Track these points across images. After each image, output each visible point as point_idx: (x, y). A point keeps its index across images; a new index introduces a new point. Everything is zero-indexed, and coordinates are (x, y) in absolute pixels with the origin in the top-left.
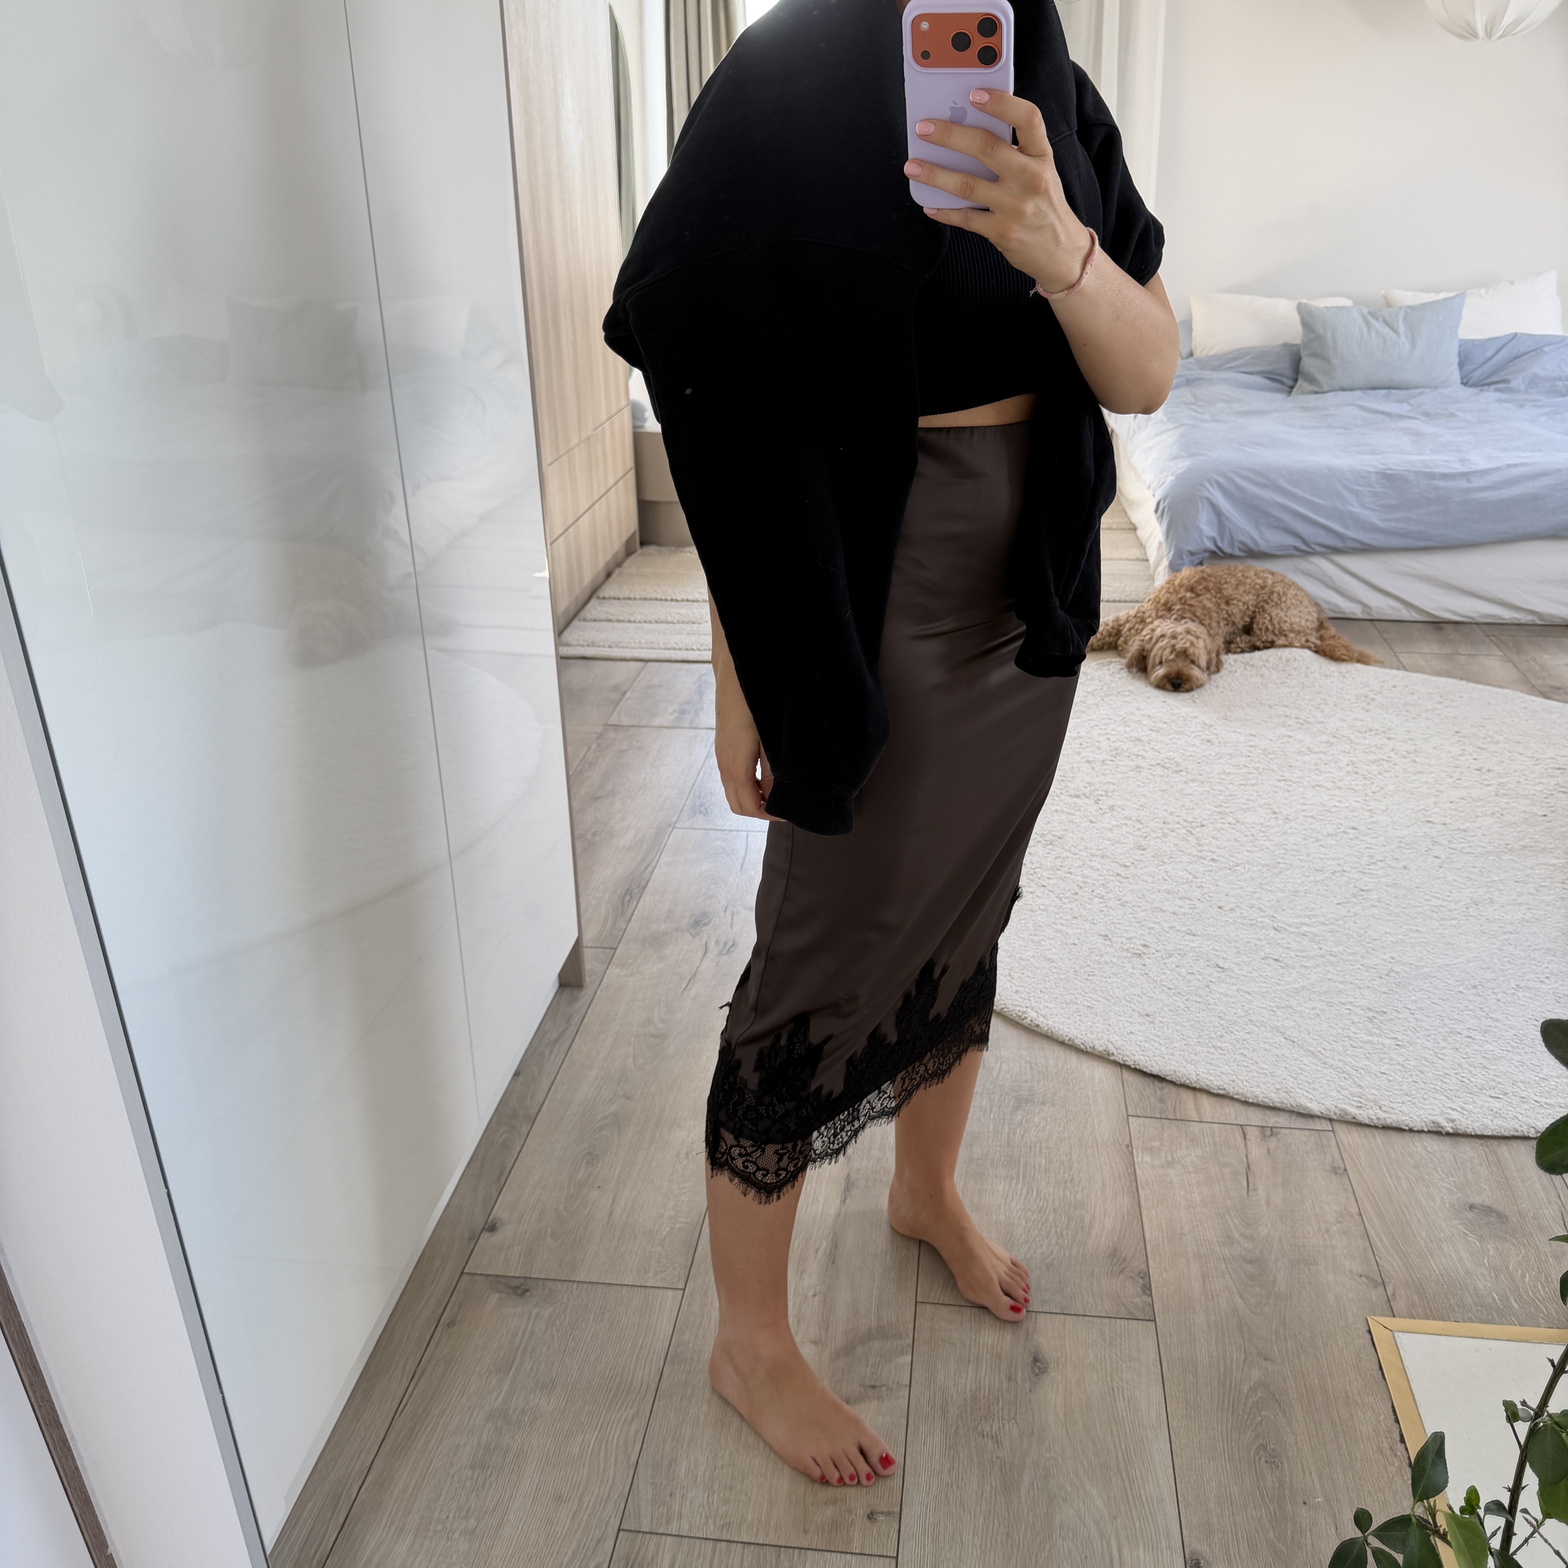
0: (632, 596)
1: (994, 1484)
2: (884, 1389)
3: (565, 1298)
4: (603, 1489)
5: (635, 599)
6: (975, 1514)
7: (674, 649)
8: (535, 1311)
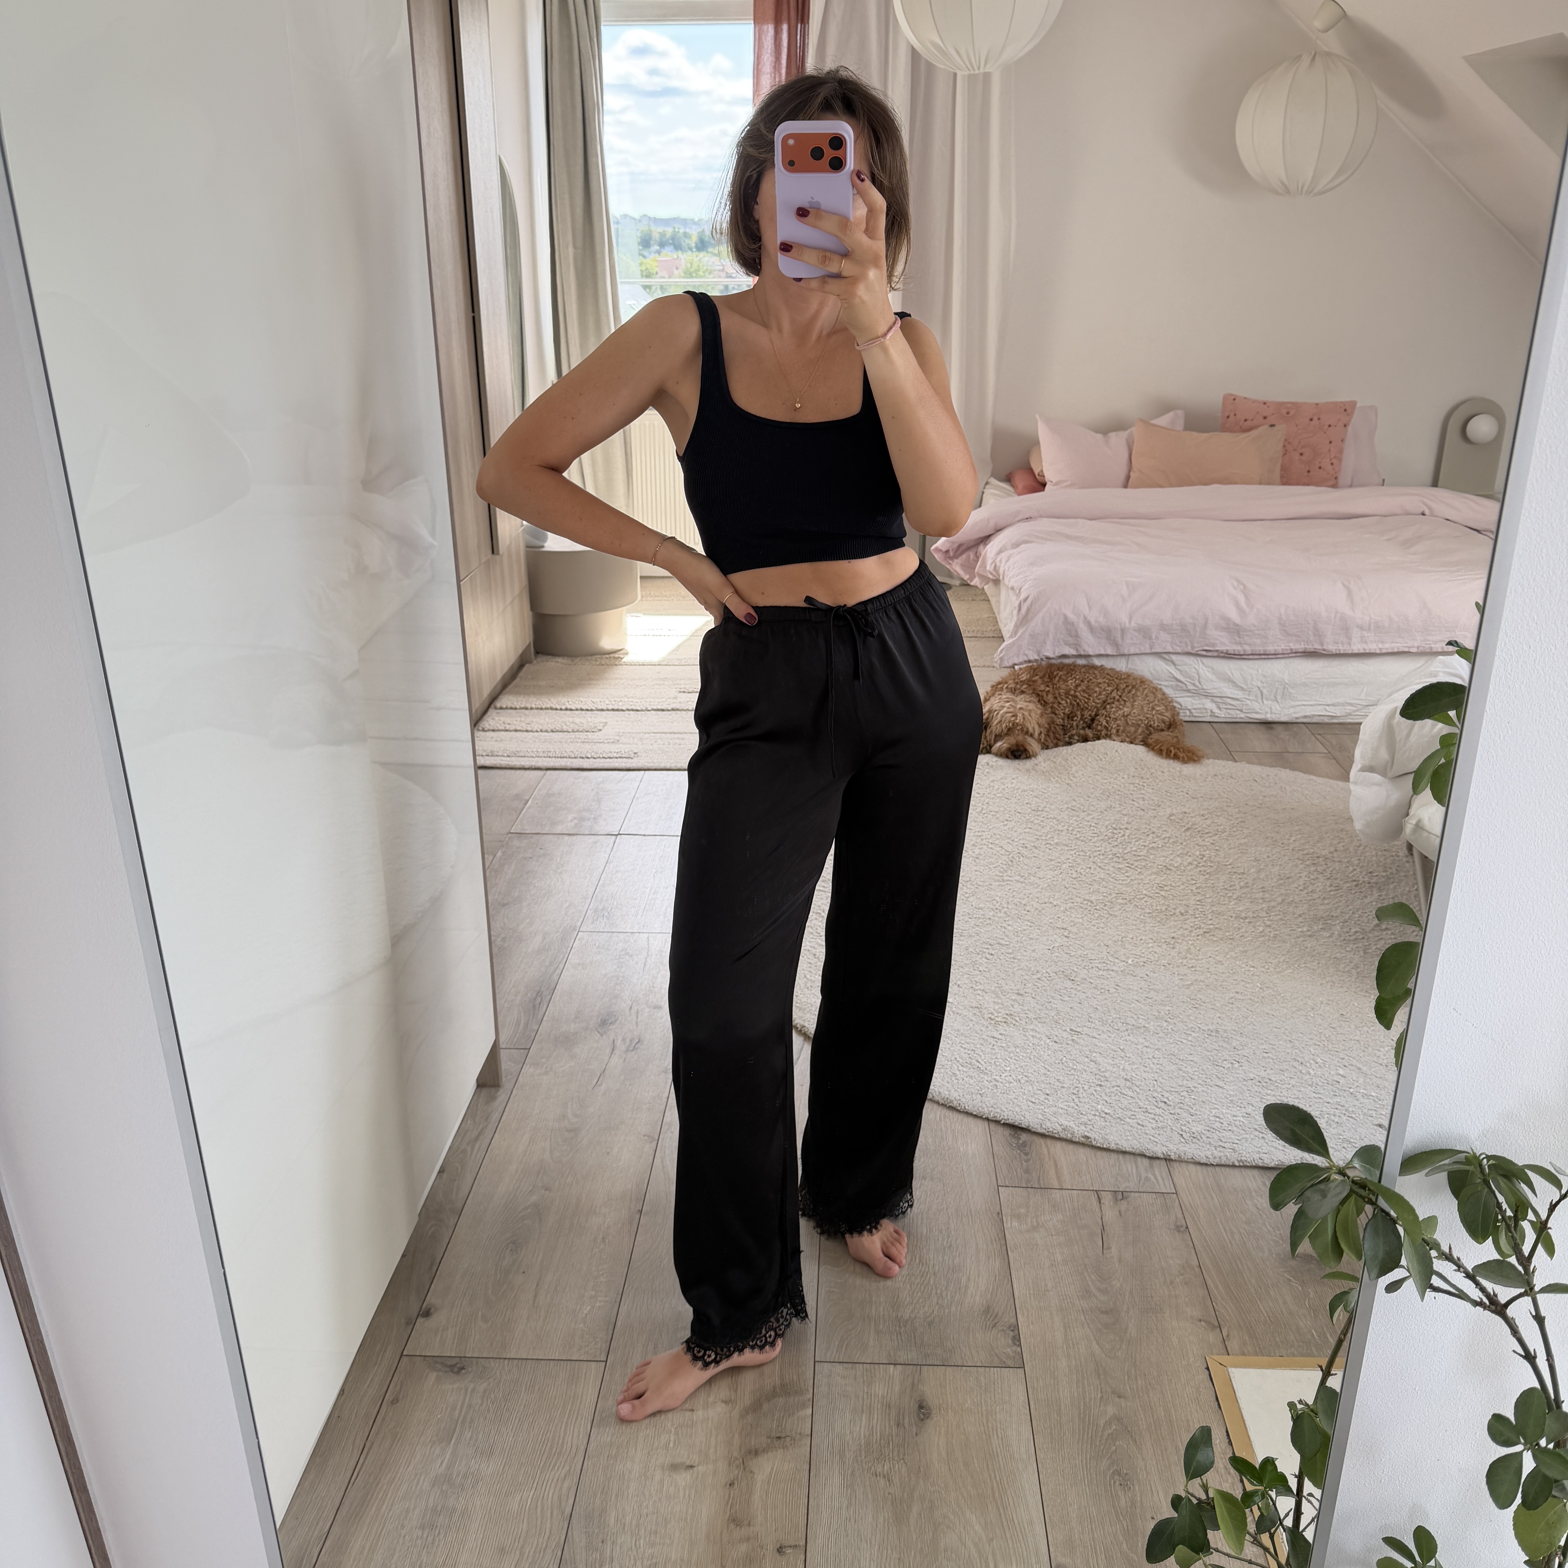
0: (529, 706)
1: (886, 1518)
2: (788, 1439)
3: (498, 1373)
4: (541, 1540)
5: (532, 709)
6: (871, 1543)
7: (570, 757)
8: (471, 1386)
